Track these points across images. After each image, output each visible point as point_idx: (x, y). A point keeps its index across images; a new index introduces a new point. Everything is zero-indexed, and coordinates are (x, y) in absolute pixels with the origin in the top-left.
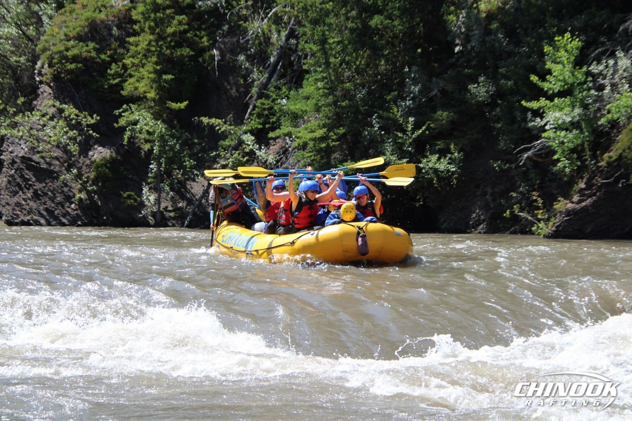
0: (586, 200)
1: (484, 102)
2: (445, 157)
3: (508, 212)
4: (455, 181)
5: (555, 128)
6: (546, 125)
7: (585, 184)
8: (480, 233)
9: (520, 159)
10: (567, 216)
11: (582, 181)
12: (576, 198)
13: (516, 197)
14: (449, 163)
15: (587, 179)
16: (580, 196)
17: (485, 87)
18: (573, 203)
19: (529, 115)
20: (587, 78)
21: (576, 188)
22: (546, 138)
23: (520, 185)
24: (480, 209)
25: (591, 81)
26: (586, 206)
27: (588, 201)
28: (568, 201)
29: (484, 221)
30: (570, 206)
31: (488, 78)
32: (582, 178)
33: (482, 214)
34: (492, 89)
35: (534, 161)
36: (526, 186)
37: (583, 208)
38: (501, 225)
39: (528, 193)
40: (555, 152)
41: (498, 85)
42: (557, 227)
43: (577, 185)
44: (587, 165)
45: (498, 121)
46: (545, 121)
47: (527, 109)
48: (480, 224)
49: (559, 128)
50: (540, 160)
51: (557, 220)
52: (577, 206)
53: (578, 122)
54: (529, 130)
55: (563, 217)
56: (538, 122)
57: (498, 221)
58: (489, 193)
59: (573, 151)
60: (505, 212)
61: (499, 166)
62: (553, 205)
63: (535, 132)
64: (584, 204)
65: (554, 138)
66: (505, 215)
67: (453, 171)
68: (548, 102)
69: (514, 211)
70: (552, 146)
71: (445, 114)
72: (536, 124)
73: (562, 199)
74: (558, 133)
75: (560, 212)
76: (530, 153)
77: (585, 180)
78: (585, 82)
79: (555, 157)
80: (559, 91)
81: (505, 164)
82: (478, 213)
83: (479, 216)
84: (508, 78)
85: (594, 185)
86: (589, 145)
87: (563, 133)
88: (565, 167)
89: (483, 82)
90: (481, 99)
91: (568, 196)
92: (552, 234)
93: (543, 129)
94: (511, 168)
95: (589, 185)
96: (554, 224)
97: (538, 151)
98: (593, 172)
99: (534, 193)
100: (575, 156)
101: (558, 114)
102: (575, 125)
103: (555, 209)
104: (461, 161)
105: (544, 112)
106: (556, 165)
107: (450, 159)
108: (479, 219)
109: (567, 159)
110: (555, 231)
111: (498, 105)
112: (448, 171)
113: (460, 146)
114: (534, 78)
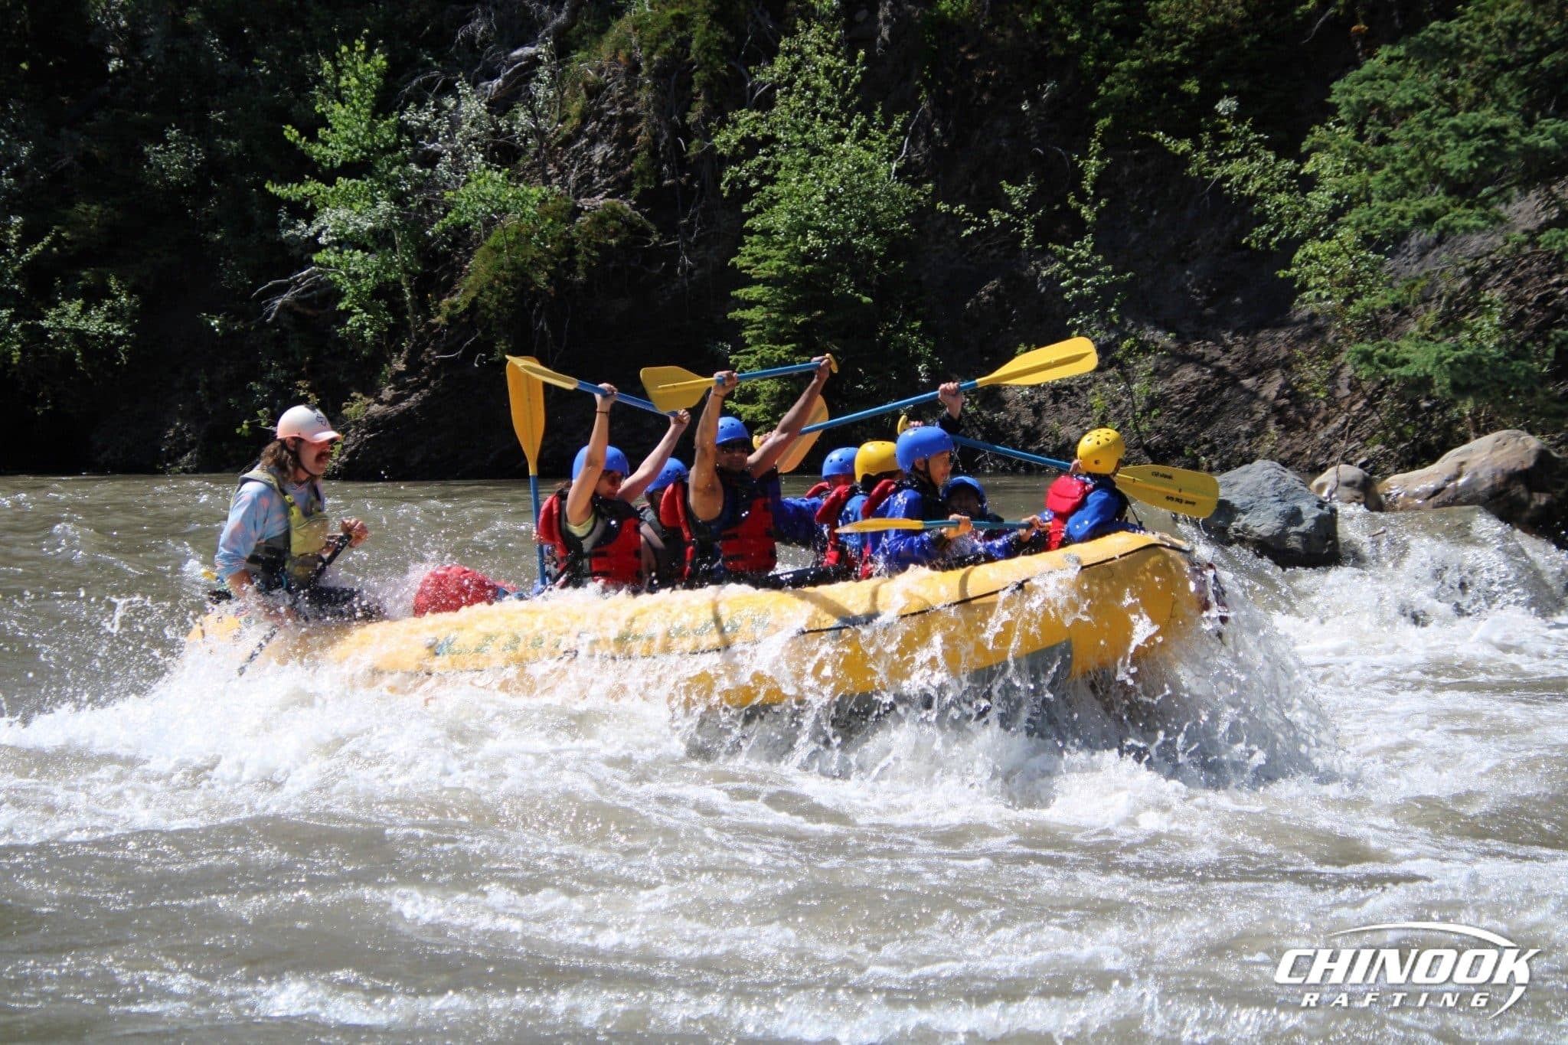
0: (409, 396)
1: (179, 184)
2: (100, 305)
3: (245, 426)
4: (123, 357)
5: (339, 243)
6: (318, 234)
7: (405, 362)
8: (185, 471)
9: (267, 310)
10: (369, 432)
11: (399, 357)
12: (387, 393)
13: (262, 393)
14: (107, 319)
15: (411, 351)
16: (396, 389)
17: (183, 152)
18: (381, 402)
19: (284, 216)
20: (399, 137)
21: (387, 371)
22: (321, 265)
23: (270, 365)
24: (184, 419)
25: (407, 145)
26: (409, 409)
27: (412, 399)
28: (372, 400)
29: (192, 444)
30: (376, 408)
31: (185, 131)
32: (400, 350)
33: (188, 430)
34: (198, 155)
35: (296, 314)
36: (282, 367)
37: (402, 414)
38: (230, 454)
39: (288, 384)
40: (340, 295)
41: (209, 149)
42: (351, 455)
43: (390, 365)
44: (408, 322)
45: (214, 225)
46: (315, 228)
47: (277, 201)
48: (185, 453)
49: (345, 242)
50: (309, 312)
51: (351, 440)
52: (391, 410)
53: (387, 231)
54: (284, 245)
55: (363, 434)
56: (302, 229)
57: (224, 445)
58: (201, 384)
59: (378, 293)
60: (240, 425)
61: (219, 326)
62: (341, 409)
63: (297, 252)
64: (404, 404)
65: (337, 266)
66: (238, 431)
67: (119, 337)
68: (322, 186)
69: (259, 423)
70: (335, 280)
71: (95, 208)
72: (298, 233)
73: (359, 396)
74: (346, 256)
75: (356, 423)
76: (287, 297)
77: (404, 355)
78: (397, 147)
79: (342, 306)
80: (343, 163)
81: (235, 320)
82: (178, 428)
83: (182, 433)
84: (229, 134)
85: (422, 364)
86: (410, 280)
87: (359, 255)
88: (363, 327)
89: (176, 140)
90: (174, 178)
91: (371, 390)
92: (340, 470)
93: (313, 245)
94: (247, 330)
95: (414, 365)
96: (344, 448)
97: (304, 292)
98: (420, 337)
99: (300, 383)
100: (382, 303)
101: (343, 213)
102: (379, 240)
103: (346, 417)
104: (135, 313)
105: (313, 209)
106: (343, 324)
107: (109, 309)
108: (183, 441)
109: (366, 310)
110: (346, 464)
111: (211, 192)
112: (108, 336)
113: (132, 281)
114: (291, 133)
